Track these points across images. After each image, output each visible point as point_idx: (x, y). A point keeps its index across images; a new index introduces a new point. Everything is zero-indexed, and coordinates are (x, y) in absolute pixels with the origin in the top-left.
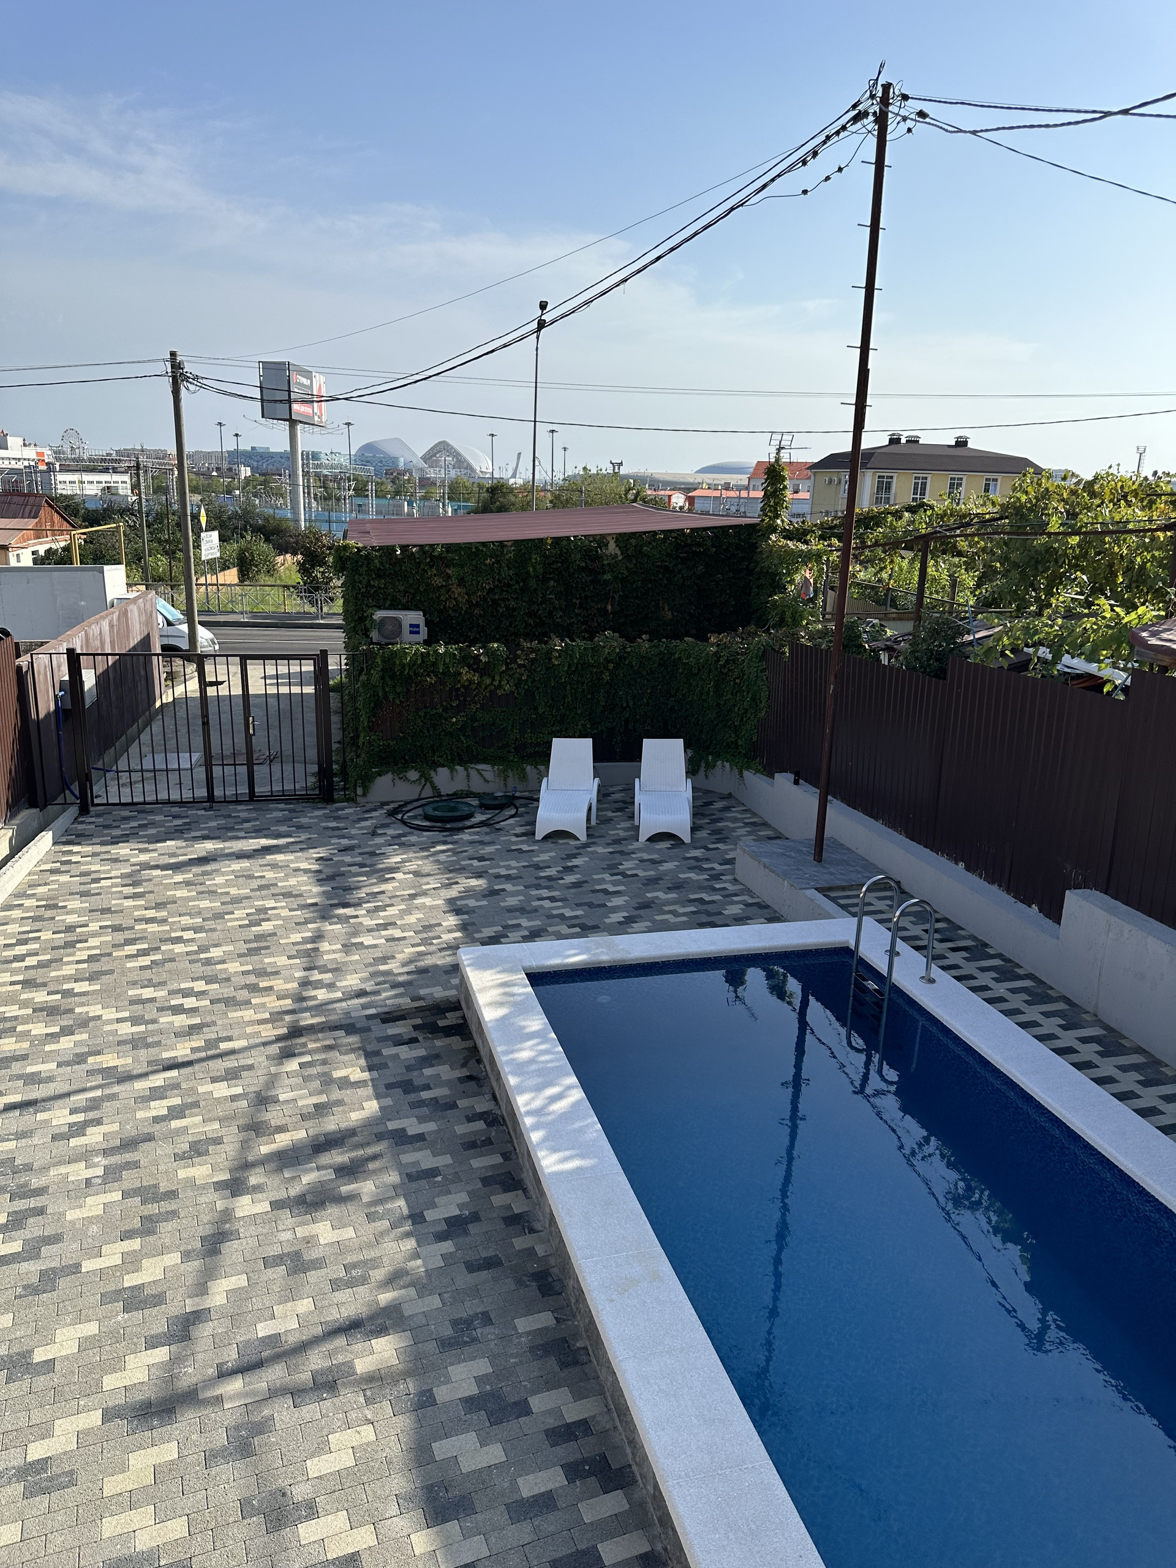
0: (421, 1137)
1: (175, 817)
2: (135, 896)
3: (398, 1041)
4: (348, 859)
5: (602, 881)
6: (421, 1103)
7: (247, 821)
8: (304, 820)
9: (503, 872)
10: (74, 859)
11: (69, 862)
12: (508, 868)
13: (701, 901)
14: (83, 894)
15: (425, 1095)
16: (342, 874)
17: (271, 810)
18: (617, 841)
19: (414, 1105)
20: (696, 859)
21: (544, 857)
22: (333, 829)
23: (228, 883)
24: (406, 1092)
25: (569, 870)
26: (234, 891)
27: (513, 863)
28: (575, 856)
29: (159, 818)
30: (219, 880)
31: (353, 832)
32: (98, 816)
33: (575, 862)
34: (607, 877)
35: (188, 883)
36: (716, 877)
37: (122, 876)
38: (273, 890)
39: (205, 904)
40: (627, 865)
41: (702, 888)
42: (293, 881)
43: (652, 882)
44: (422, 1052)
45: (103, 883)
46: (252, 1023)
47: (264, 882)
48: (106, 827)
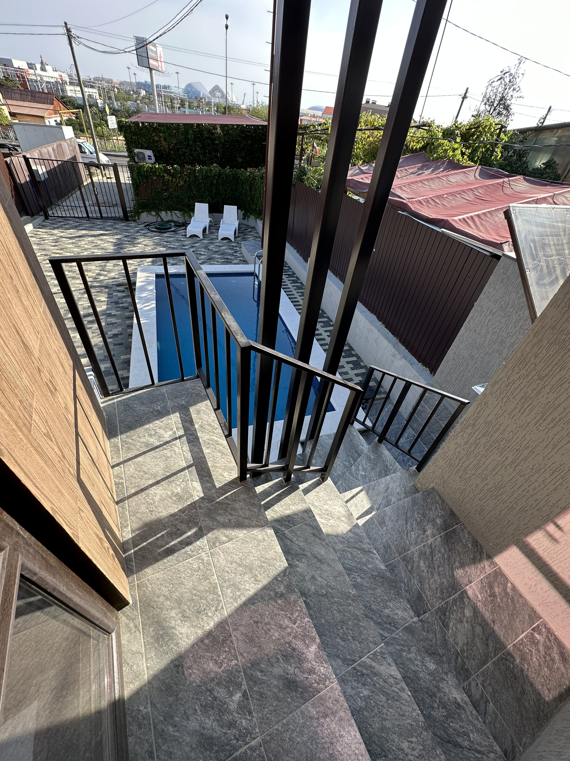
0: (115, 315)
1: (76, 222)
2: (55, 246)
3: (119, 291)
4: (126, 239)
5: (201, 251)
6: (119, 307)
7: (99, 225)
8: (117, 226)
9: (172, 246)
10: (39, 233)
11: (37, 234)
12: (175, 245)
13: (228, 259)
14: (38, 244)
15: (121, 305)
16: (122, 244)
17: (108, 222)
18: (212, 239)
19: (116, 308)
20: (233, 246)
21: (187, 243)
22: (125, 230)
23: (85, 244)
24: (116, 304)
25: (192, 247)
26: (86, 246)
27: (177, 244)
28: (196, 243)
29: (71, 222)
30: (83, 243)
31: (131, 231)
32: (51, 220)
33: (196, 245)
34: (203, 250)
35: (73, 243)
36: (236, 252)
37: (53, 240)
38: (99, 247)
39: (76, 250)
40: (211, 247)
41: (230, 255)
42: (106, 245)
43: (216, 252)
44: (125, 294)
45: (46, 241)
46: (78, 284)
47: (97, 244)
48: (53, 224)
